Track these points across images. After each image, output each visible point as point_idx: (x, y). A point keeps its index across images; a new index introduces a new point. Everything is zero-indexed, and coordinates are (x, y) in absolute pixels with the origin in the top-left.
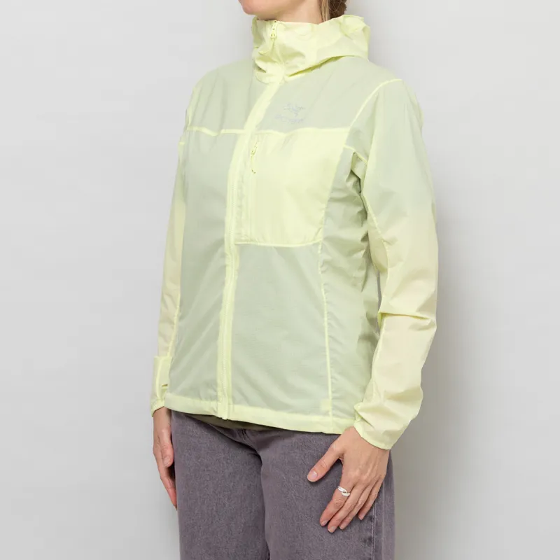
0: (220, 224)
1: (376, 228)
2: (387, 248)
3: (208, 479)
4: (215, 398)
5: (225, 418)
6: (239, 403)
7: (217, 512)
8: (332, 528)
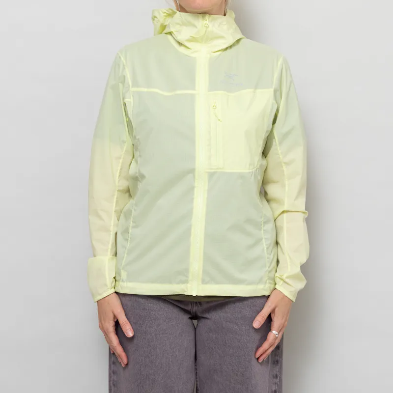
0: (193, 158)
1: (278, 154)
2: (284, 167)
3: (166, 339)
4: (186, 282)
5: (194, 295)
6: (207, 283)
7: (172, 362)
8: (261, 360)
